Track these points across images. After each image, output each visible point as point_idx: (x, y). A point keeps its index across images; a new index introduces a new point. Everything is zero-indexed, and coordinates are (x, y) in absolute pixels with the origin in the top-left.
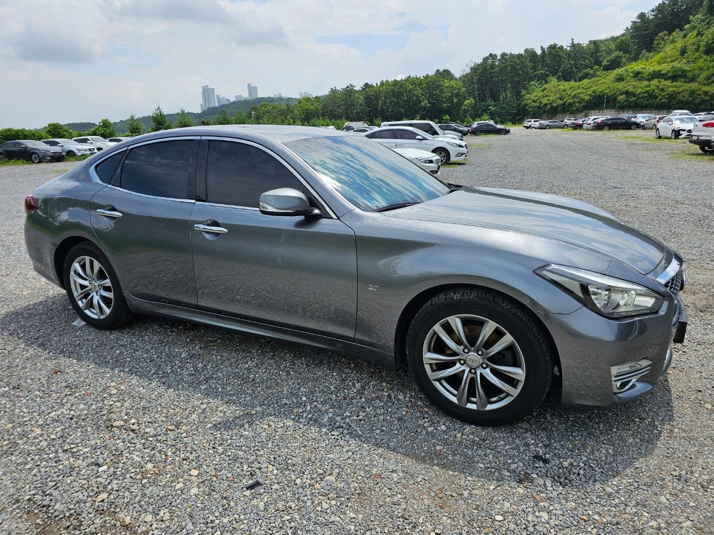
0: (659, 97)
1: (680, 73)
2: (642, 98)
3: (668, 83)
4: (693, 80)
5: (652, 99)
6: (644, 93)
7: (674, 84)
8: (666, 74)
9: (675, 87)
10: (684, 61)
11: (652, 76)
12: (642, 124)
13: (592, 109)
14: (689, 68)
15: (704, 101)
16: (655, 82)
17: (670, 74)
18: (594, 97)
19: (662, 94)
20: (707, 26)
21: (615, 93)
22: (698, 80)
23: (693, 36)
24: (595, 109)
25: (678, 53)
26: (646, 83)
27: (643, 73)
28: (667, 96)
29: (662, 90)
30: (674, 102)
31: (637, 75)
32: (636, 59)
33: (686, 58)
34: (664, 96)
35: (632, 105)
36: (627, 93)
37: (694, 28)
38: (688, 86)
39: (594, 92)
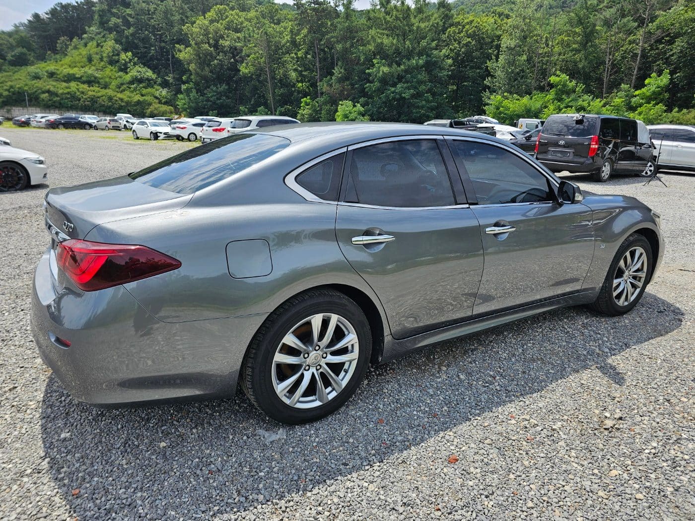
0: (82, 100)
1: (93, 78)
2: (66, 99)
3: (85, 86)
4: (106, 86)
5: (75, 101)
6: (66, 94)
7: (92, 88)
8: (81, 78)
9: (94, 91)
10: (93, 68)
11: (68, 78)
12: (94, 125)
13: (14, 106)
14: (100, 76)
15: (122, 106)
16: (73, 85)
17: (84, 79)
18: (14, 93)
19: (84, 97)
20: (104, 39)
21: (36, 91)
22: (110, 87)
23: (93, 46)
24: (17, 106)
25: (85, 59)
26: (64, 84)
27: (58, 74)
28: (88, 99)
29: (83, 93)
30: (97, 105)
31: (52, 75)
32: (42, 58)
33: (94, 66)
34: (86, 99)
35: (57, 104)
36: (48, 91)
37: (92, 39)
38: (103, 92)
39: (11, 87)
